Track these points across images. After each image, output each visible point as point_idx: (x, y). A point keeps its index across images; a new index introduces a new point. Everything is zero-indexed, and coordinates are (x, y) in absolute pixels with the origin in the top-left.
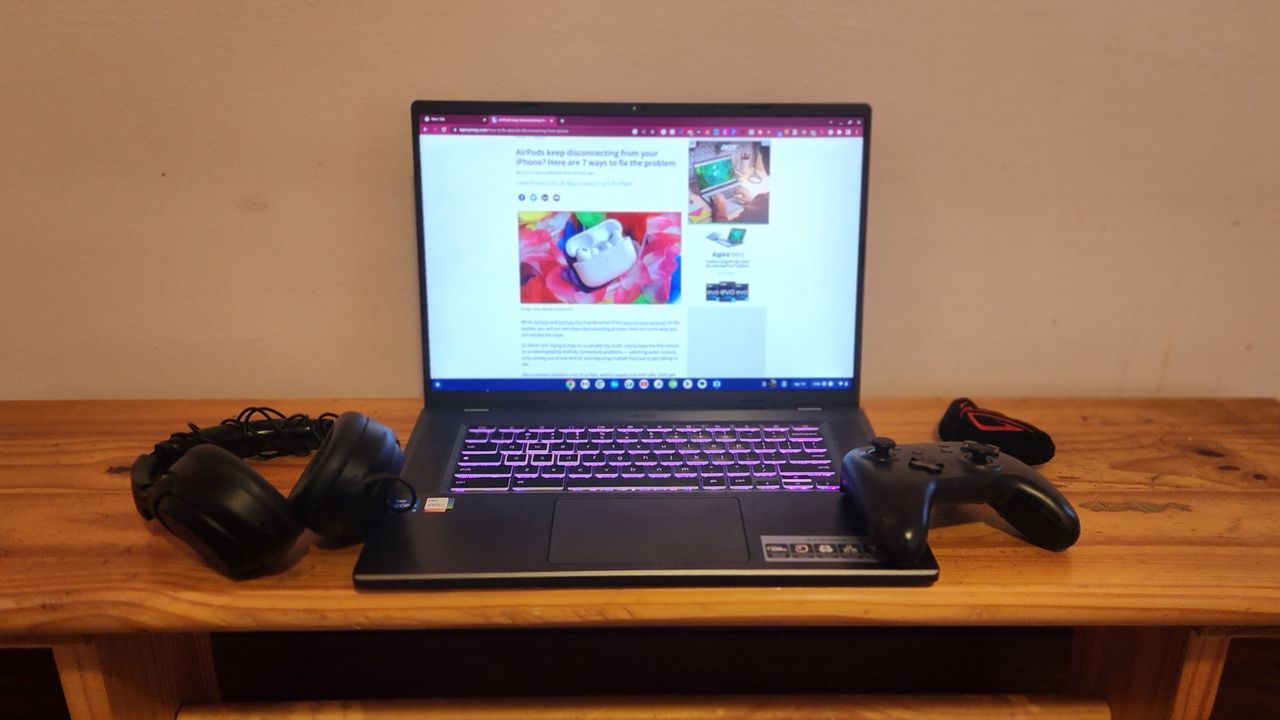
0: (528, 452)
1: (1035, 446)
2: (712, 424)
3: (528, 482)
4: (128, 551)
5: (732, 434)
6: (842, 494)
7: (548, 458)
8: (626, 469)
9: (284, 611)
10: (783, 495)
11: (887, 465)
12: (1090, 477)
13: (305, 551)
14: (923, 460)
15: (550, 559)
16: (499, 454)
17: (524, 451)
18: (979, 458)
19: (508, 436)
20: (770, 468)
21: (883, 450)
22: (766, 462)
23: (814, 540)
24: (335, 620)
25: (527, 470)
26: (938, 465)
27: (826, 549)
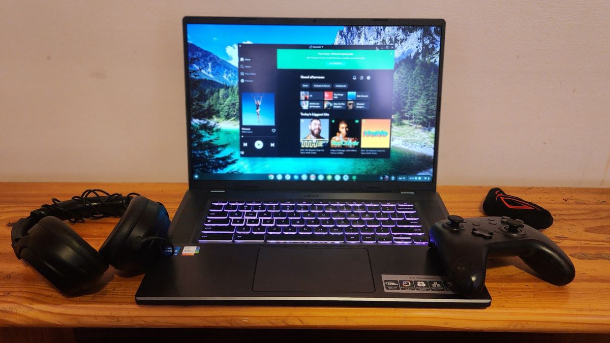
0: (245, 217)
1: (542, 218)
2: (352, 201)
3: (244, 237)
4: (9, 277)
5: (363, 208)
6: (429, 248)
7: (256, 221)
8: (301, 229)
9: (95, 317)
10: (394, 247)
11: (458, 233)
12: (573, 237)
13: (112, 279)
14: (480, 229)
15: (253, 289)
16: (228, 219)
17: (243, 217)
18: (513, 229)
19: (234, 207)
20: (386, 230)
21: (455, 223)
22: (383, 226)
23: (414, 278)
24: (125, 323)
25: (244, 229)
26: (489, 234)
27: (421, 284)
